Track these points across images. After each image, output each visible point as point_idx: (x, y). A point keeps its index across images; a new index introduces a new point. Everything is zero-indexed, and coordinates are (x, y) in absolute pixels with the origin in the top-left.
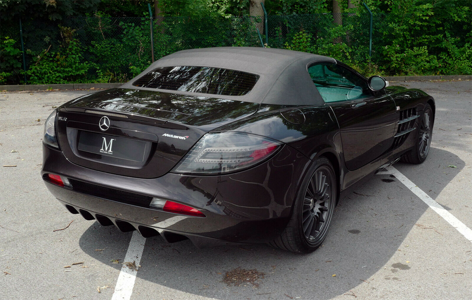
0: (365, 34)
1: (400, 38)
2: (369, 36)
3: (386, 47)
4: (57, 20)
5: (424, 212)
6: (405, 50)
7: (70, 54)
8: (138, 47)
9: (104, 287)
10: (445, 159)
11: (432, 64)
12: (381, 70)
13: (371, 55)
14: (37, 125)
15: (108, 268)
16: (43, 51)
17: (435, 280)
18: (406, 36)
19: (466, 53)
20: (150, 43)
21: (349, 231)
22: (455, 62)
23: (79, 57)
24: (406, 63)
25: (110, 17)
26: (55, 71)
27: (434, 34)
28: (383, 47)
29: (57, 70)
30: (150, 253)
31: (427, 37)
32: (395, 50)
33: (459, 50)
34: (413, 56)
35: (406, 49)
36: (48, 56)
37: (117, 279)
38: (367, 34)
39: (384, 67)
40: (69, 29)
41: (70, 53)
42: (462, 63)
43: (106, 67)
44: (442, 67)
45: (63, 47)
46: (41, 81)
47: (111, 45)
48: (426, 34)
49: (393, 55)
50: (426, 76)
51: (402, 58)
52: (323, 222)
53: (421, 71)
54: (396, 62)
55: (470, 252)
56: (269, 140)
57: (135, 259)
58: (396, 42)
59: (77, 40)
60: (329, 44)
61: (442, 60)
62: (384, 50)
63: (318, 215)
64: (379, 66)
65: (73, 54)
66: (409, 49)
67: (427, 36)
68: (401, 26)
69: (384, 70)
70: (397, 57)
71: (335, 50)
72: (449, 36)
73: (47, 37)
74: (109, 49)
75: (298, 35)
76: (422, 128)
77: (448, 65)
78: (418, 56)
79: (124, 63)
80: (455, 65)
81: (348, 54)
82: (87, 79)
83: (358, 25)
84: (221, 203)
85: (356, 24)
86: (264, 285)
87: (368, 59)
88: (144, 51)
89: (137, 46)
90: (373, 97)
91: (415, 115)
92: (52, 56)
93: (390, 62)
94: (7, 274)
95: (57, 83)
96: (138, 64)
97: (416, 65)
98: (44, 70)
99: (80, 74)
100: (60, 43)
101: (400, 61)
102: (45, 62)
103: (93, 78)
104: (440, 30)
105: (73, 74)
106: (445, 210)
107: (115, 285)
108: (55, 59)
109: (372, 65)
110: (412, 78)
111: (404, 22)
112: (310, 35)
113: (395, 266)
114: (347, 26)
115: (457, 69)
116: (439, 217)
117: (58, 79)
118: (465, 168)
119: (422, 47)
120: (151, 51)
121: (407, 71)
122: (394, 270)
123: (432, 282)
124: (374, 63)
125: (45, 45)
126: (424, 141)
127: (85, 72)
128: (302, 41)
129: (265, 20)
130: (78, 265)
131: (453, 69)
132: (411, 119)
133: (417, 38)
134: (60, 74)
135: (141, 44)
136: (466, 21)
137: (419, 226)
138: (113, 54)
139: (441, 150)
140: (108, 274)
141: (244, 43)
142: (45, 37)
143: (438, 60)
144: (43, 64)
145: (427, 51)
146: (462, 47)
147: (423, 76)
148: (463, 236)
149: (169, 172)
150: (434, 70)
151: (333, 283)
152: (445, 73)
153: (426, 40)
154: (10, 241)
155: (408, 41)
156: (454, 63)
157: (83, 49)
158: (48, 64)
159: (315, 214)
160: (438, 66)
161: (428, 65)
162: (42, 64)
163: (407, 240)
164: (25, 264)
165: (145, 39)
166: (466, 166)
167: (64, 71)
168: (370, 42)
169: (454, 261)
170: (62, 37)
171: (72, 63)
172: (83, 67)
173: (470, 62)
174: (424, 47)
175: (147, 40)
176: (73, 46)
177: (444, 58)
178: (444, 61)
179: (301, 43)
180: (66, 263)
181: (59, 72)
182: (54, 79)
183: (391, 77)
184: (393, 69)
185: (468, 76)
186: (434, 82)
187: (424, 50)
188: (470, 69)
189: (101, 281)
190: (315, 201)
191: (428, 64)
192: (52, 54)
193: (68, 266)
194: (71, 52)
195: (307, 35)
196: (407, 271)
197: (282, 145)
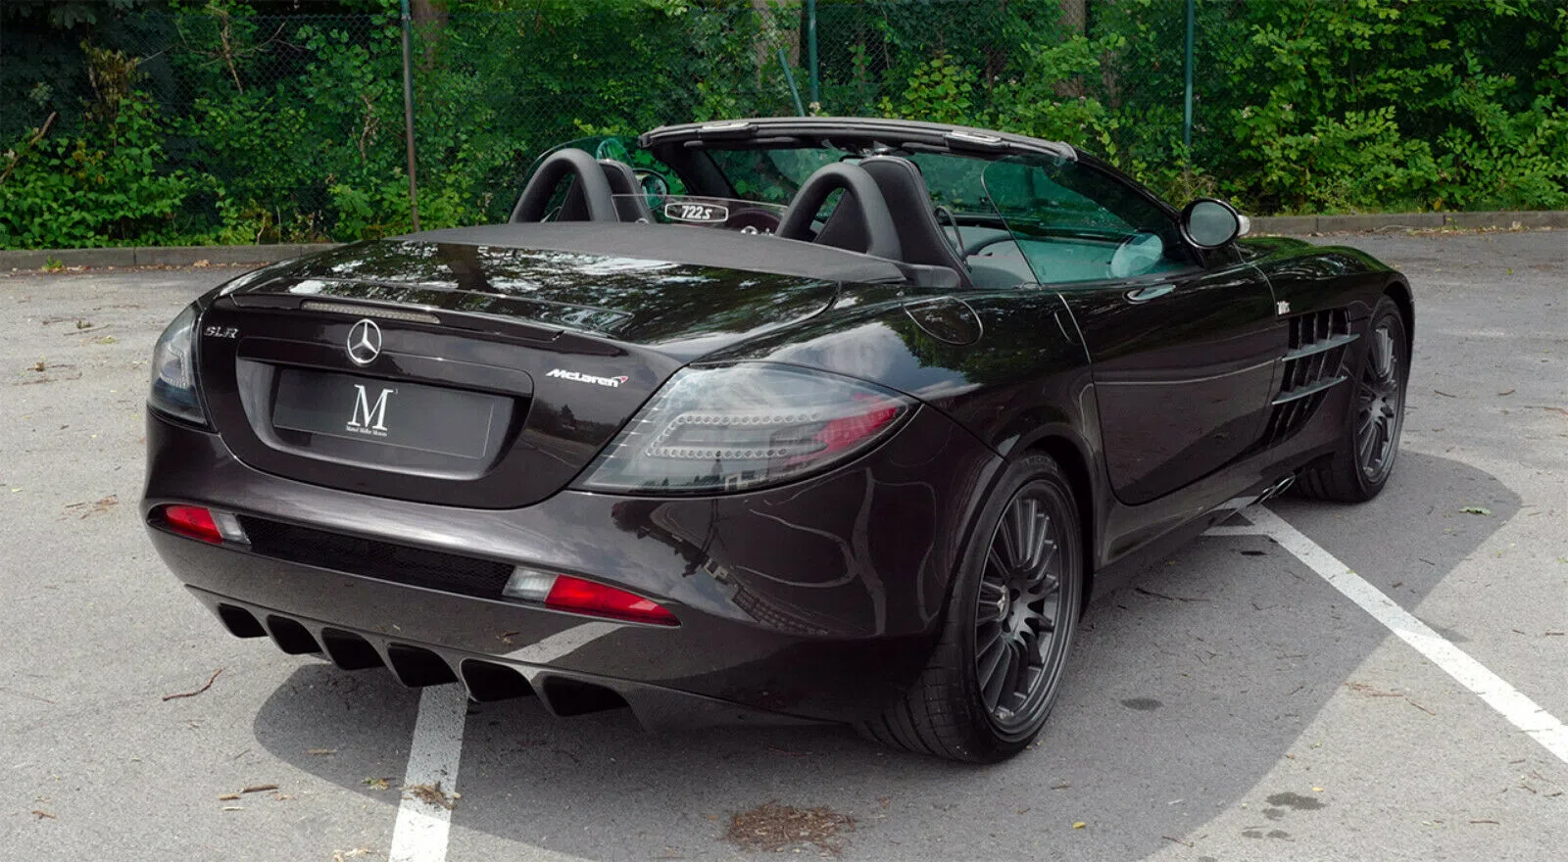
0: (1166, 67)
1: (1296, 78)
2: (1183, 75)
3: (1246, 113)
4: (77, 25)
5: (1374, 649)
6: (1315, 122)
7: (119, 144)
8: (357, 120)
9: (355, 851)
10: (1450, 489)
11: (1413, 171)
12: (1228, 195)
13: (1192, 141)
14: (38, 382)
15: (358, 799)
16: (27, 136)
17: (1405, 838)
18: (1320, 74)
19: (1540, 131)
20: (402, 103)
21: (1123, 702)
22: (1500, 163)
23: (152, 154)
24: (1317, 169)
25: (252, 16)
26: (68, 203)
27: (1418, 63)
28: (1234, 112)
29: (73, 200)
30: (484, 759)
31: (1395, 75)
32: (1276, 122)
33: (1512, 120)
34: (1341, 145)
35: (1320, 118)
36: (44, 153)
37: (392, 831)
38: (1175, 66)
39: (1238, 185)
40: (118, 57)
41: (121, 140)
42: (1525, 167)
43: (247, 189)
44: (1450, 183)
45: (95, 119)
46: (17, 240)
47: (264, 111)
48: (1391, 65)
49: (1271, 140)
50: (1390, 214)
51: (1303, 152)
52: (1041, 666)
53: (1374, 195)
54: (1283, 164)
55: (1523, 764)
56: (874, 388)
57: (439, 777)
58: (1282, 94)
59: (147, 95)
60: (1039, 104)
61: (1451, 156)
62: (1236, 124)
63: (1023, 642)
64: (1220, 181)
65: (129, 143)
66: (1331, 120)
67: (1394, 73)
68: (1299, 39)
69: (1239, 193)
70: (1284, 147)
71: (1059, 123)
72: (1478, 69)
73: (41, 84)
74: (255, 125)
75: (926, 73)
76: (1367, 378)
77: (1473, 175)
78: (1362, 144)
79: (308, 176)
80: (1500, 175)
81: (1106, 139)
82: (178, 230)
83: (1143, 35)
84: (726, 573)
85: (1137, 32)
86: (858, 849)
87: (1179, 156)
88: (378, 132)
89: (356, 113)
90: (1197, 268)
91: (1344, 332)
92: (60, 151)
93: (1260, 164)
94: (42, 816)
95: (73, 247)
96: (357, 180)
97: (1357, 175)
98: (29, 201)
99: (156, 212)
100: (86, 103)
101: (1295, 162)
102: (33, 171)
103: (197, 227)
104: (1440, 50)
105: (130, 215)
106: (1447, 644)
107: (390, 848)
108: (67, 162)
109: (1194, 176)
110: (1342, 222)
111: (1310, 26)
112: (968, 72)
113: (1276, 800)
114: (1101, 40)
115: (1507, 190)
116: (1425, 661)
117: (77, 232)
118: (1522, 516)
119: (1377, 111)
120: (404, 134)
121: (1322, 196)
122: (1272, 811)
123: (1397, 845)
124: (1202, 170)
125: (32, 113)
126: (1377, 423)
127: (173, 206)
128: (942, 93)
129: (805, 19)
130: (262, 793)
131: (1490, 190)
132: (1329, 344)
133: (1359, 78)
134: (84, 214)
135: (370, 107)
136: (1536, 16)
137: (1357, 687)
138: (272, 144)
139: (1438, 459)
140: (361, 817)
141: (733, 102)
142: (33, 84)
143: (1436, 157)
144: (27, 178)
145: (1395, 126)
146: (1524, 109)
147: (1381, 214)
148: (1501, 716)
149: (565, 487)
150: (1422, 193)
151: (1076, 845)
152: (1462, 202)
153: (1389, 86)
154: (29, 728)
155: (1327, 91)
156: (1495, 167)
157: (166, 125)
158: (43, 178)
159: (1015, 638)
160: (1435, 178)
161: (1398, 176)
162: (22, 181)
163: (1316, 727)
164: (92, 789)
165: (385, 91)
166: (1522, 510)
167: (99, 205)
168: (1185, 94)
169: (1470, 788)
170: (94, 84)
171: (126, 174)
172: (164, 189)
173: (1552, 161)
174: (1383, 111)
175: (392, 95)
176: (130, 118)
177: (1459, 149)
178: (1456, 162)
179: (937, 99)
180: (224, 789)
181: (80, 207)
182: (64, 230)
183: (1266, 218)
184: (1269, 192)
185: (1547, 213)
186: (1423, 235)
187: (1383, 120)
188: (1552, 188)
189: (343, 836)
190: (1014, 595)
191: (1401, 170)
192: (58, 145)
193: (230, 796)
194: (123, 135)
195: (958, 73)
196: (1316, 813)
197: (914, 408)
